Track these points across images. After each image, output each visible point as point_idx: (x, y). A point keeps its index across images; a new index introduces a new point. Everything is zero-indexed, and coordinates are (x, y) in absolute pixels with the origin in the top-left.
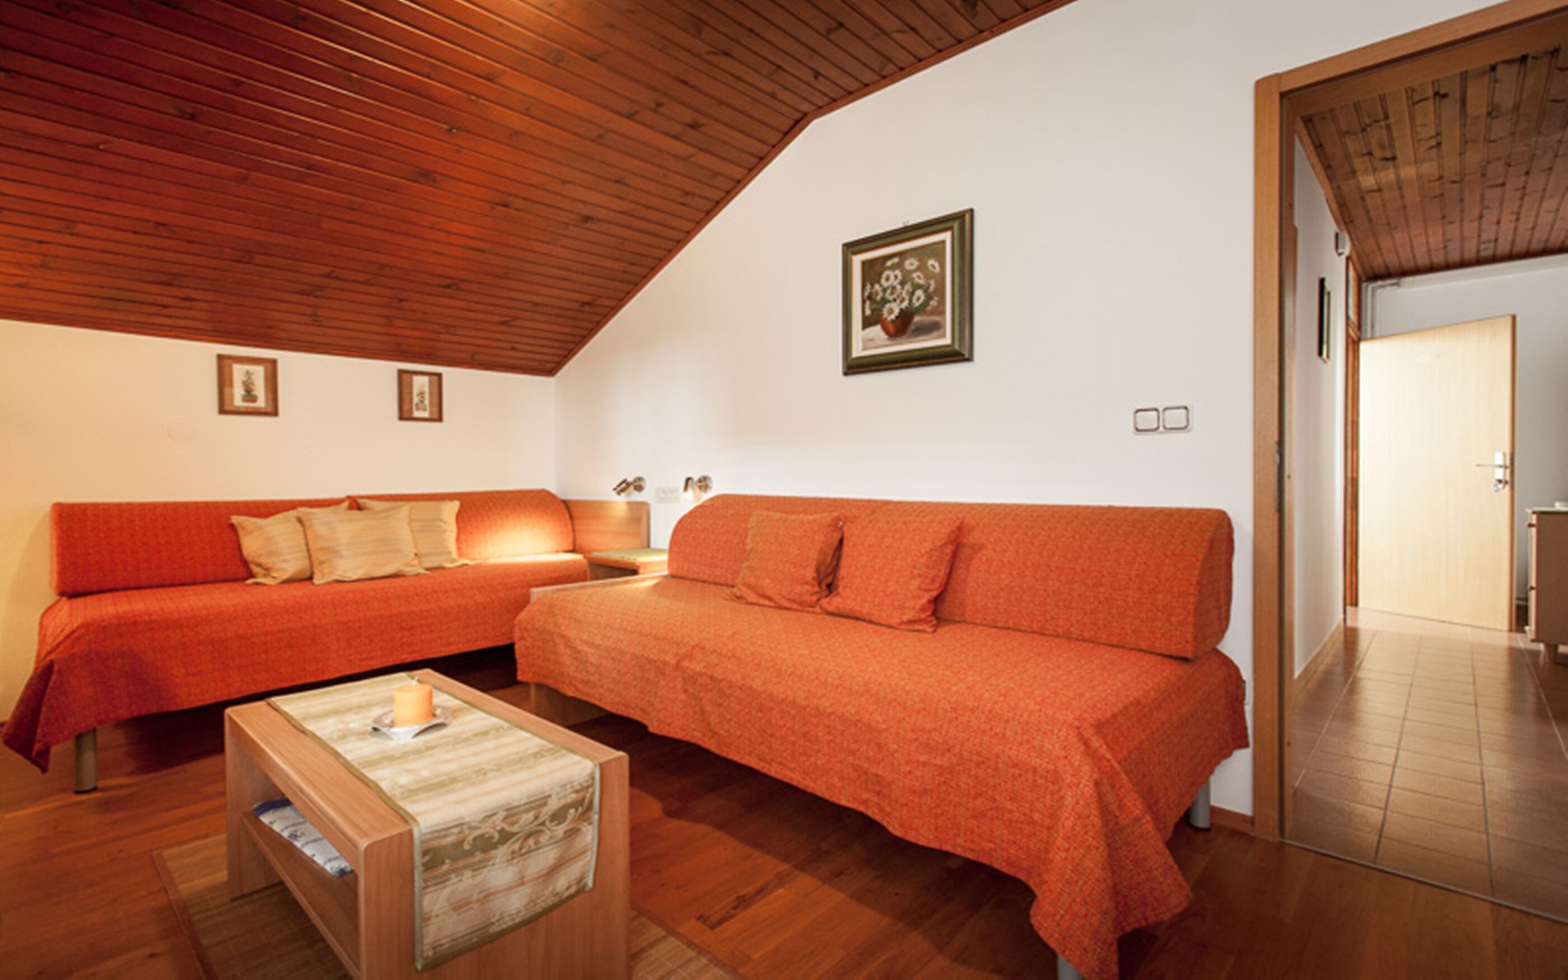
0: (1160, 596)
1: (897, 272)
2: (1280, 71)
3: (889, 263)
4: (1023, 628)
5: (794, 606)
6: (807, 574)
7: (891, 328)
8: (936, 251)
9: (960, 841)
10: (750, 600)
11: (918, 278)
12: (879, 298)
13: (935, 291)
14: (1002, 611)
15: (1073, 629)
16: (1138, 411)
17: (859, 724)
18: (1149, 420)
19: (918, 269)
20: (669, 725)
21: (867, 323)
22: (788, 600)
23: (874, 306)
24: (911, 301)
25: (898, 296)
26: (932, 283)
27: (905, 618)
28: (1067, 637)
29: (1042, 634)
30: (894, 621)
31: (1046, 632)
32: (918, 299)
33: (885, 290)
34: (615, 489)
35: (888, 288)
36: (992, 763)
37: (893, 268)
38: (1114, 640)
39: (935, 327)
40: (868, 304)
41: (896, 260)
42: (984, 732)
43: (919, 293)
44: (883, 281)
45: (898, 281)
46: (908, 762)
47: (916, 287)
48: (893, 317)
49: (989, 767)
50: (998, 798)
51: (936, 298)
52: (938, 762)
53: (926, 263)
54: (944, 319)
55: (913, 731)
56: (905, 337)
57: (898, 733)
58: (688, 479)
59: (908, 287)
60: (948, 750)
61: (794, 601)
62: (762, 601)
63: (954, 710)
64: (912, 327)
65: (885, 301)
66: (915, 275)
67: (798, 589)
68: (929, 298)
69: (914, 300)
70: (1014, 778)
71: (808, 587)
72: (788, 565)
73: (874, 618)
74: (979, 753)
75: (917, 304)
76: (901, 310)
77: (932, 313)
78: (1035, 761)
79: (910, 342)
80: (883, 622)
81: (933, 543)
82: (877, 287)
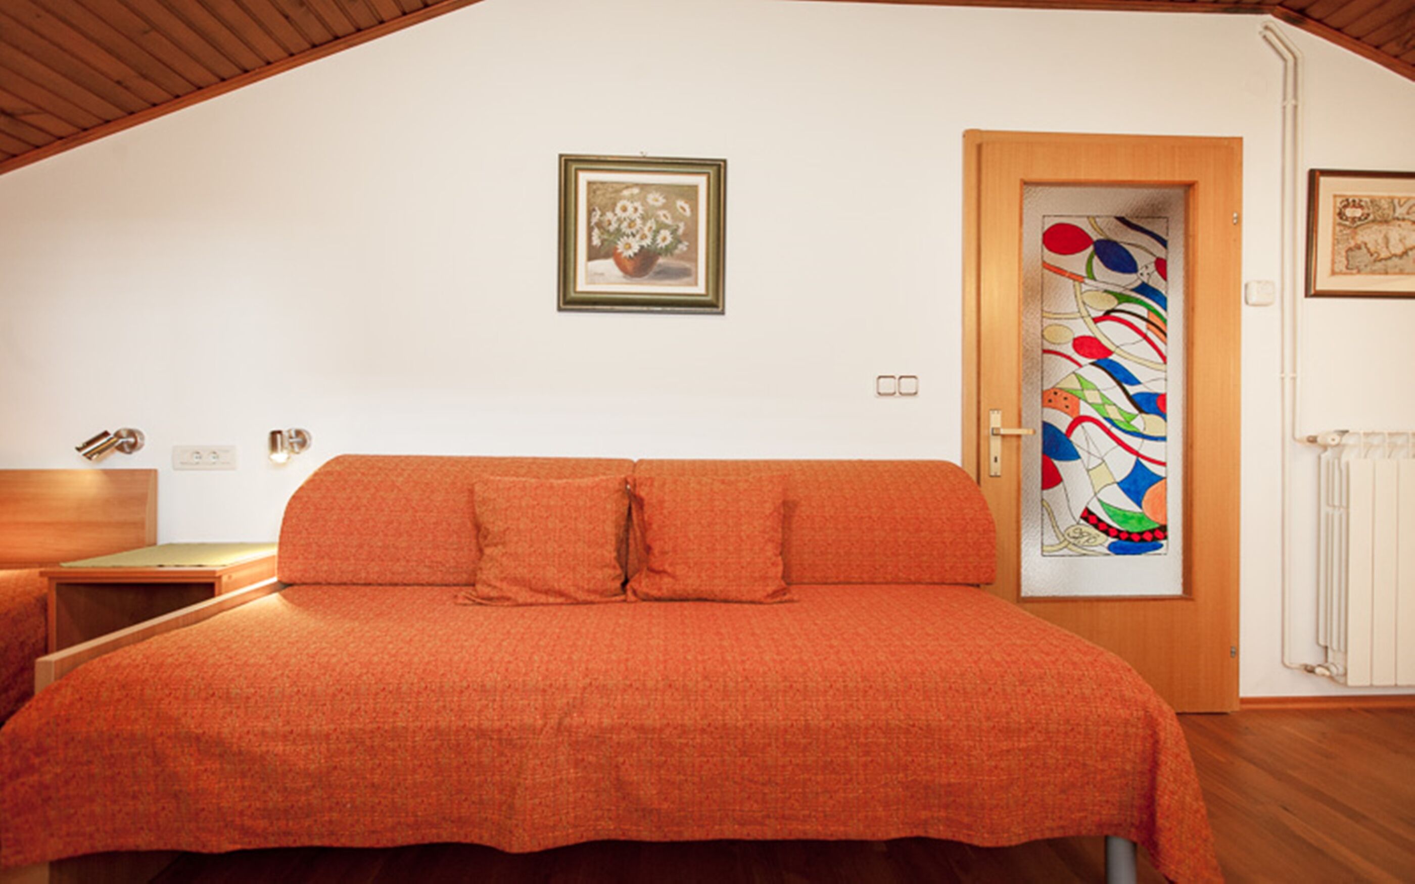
0: (969, 535)
1: (637, 204)
2: (983, 127)
3: (626, 193)
4: (854, 580)
5: (592, 597)
6: (606, 554)
7: (629, 266)
8: (690, 193)
9: (1049, 823)
10: (520, 600)
11: (665, 217)
12: (612, 228)
13: (685, 234)
14: (831, 566)
15: (901, 574)
16: (880, 377)
17: (913, 730)
18: (887, 386)
19: (664, 207)
20: (554, 828)
21: (594, 254)
22: (589, 591)
23: (606, 237)
24: (654, 240)
25: (638, 232)
26: (682, 226)
27: (770, 589)
28: (896, 582)
29: (874, 583)
30: (760, 595)
31: (877, 581)
32: (664, 239)
33: (620, 221)
34: (79, 449)
35: (625, 219)
36: (1082, 729)
37: (632, 198)
38: (936, 578)
39: (683, 273)
40: (596, 233)
41: (636, 191)
42: (1063, 697)
43: (665, 233)
44: (618, 210)
45: (638, 214)
46: (990, 756)
47: (661, 226)
48: (630, 253)
49: (1079, 733)
50: (1089, 762)
51: (686, 243)
52: (1023, 745)
53: (675, 203)
54: (696, 266)
55: (988, 719)
56: (646, 277)
57: (968, 726)
58: (274, 434)
59: (651, 223)
60: (1032, 729)
61: (595, 592)
62: (543, 598)
63: (1022, 682)
64: (655, 268)
65: (619, 233)
66: (661, 213)
67: (599, 575)
68: (678, 240)
69: (659, 239)
70: (1106, 735)
71: (610, 571)
72: (580, 544)
73: (733, 595)
74: (1067, 721)
75: (662, 245)
76: (642, 247)
77: (682, 257)
78: (1123, 713)
79: (654, 284)
80: (744, 598)
81: (774, 503)
82: (609, 215)
